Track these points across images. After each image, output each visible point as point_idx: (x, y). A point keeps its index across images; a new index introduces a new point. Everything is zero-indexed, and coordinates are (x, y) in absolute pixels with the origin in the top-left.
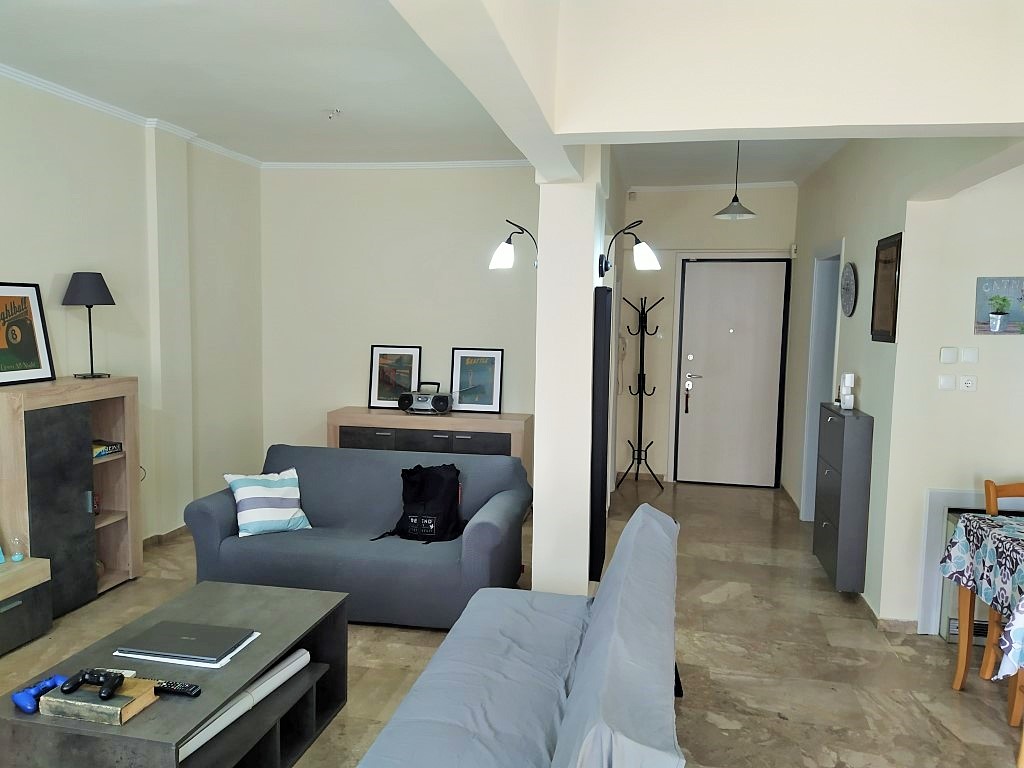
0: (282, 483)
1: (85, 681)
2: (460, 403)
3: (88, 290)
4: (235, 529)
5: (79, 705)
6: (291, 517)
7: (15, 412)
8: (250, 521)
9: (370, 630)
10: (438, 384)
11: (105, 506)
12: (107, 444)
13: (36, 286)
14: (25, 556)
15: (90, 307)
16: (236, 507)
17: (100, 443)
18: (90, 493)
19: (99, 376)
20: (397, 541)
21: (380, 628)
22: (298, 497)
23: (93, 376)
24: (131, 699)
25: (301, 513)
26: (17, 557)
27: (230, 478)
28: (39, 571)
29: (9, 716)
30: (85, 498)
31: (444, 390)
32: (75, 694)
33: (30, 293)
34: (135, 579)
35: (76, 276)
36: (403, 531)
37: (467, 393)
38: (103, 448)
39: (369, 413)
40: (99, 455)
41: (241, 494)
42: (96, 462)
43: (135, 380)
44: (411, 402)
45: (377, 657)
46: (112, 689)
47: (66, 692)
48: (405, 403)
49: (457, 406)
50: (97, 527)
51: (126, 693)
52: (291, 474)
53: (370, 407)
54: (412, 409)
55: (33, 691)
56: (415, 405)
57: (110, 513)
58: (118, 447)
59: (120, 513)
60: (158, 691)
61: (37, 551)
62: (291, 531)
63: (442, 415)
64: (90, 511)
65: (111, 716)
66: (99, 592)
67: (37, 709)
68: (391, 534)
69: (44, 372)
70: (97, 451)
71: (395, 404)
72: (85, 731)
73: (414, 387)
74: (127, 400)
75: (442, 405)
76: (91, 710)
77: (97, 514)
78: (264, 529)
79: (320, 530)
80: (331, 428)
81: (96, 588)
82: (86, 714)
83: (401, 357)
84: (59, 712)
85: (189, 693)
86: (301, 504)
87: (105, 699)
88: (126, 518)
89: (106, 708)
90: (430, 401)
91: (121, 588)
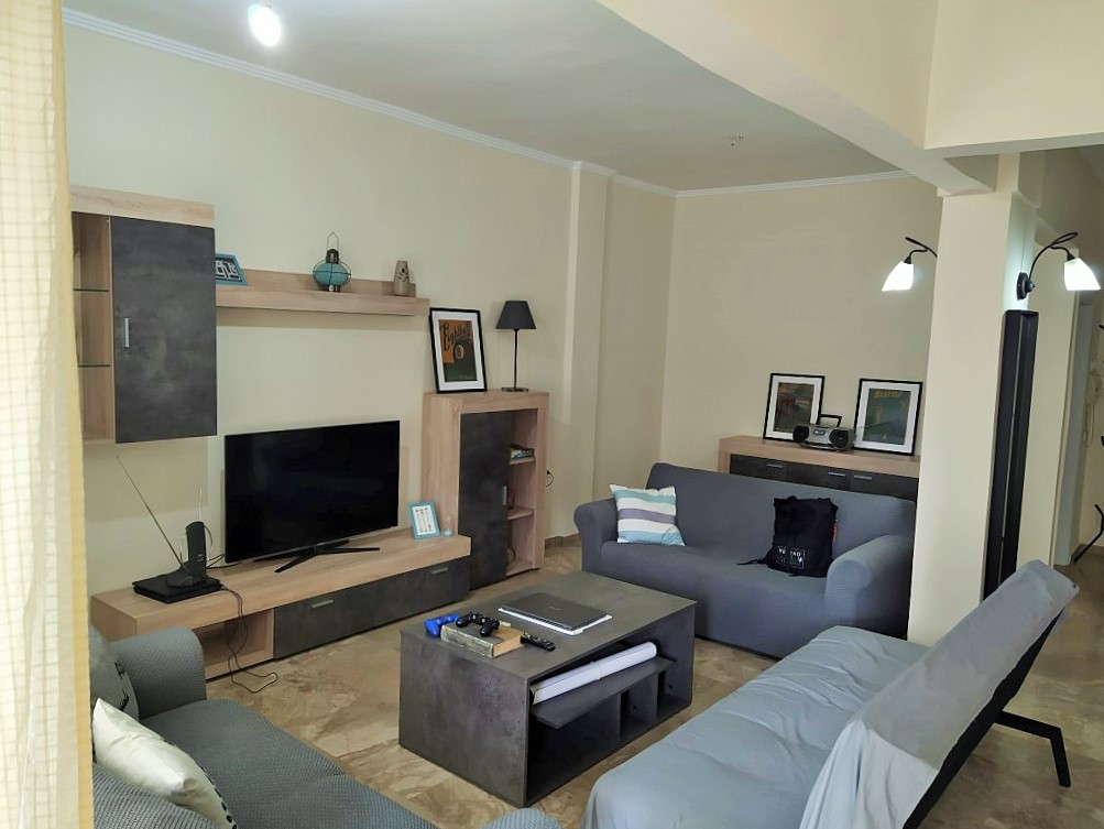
0: (660, 499)
1: (472, 620)
2: (864, 440)
3: (517, 316)
4: (616, 535)
5: (466, 637)
6: (666, 532)
7: (454, 414)
8: (629, 529)
9: (729, 650)
10: (840, 418)
11: (518, 503)
12: (523, 449)
13: (478, 312)
14: (454, 533)
15: (516, 331)
16: (617, 515)
17: (517, 447)
18: (505, 488)
19: (521, 390)
20: (765, 568)
21: (738, 651)
22: (674, 513)
23: (516, 390)
24: (502, 640)
25: (675, 530)
26: (448, 533)
27: (614, 488)
28: (461, 547)
29: (422, 636)
30: (502, 492)
31: (847, 424)
32: (464, 629)
33: (472, 318)
34: (537, 569)
35: (508, 304)
36: (771, 561)
37: (872, 430)
38: (519, 452)
39: (764, 443)
40: (516, 457)
41: (622, 504)
42: (512, 462)
43: (547, 395)
44: (807, 435)
45: (730, 674)
46: (490, 629)
47: (459, 626)
48: (801, 436)
49: (860, 443)
50: (510, 518)
51: (500, 635)
52: (670, 492)
53: (765, 438)
54: (807, 442)
55: (438, 622)
56: (811, 439)
57: (521, 509)
58: (530, 452)
59: (529, 509)
60: (523, 640)
61: (463, 531)
62: (664, 545)
63: (841, 451)
64: (505, 503)
65: (487, 649)
66: (509, 574)
67: (439, 636)
68: (760, 562)
69: (479, 384)
70: (515, 453)
71: (790, 436)
72: (468, 657)
73: (814, 420)
74: (539, 412)
75: (842, 440)
76: (473, 642)
77: (511, 508)
78: (638, 538)
79: (690, 549)
80: (723, 455)
81: (505, 571)
82: (470, 644)
83: (802, 385)
84: (453, 639)
85: (548, 647)
86: (677, 521)
87: (484, 636)
88: (533, 515)
89: (483, 642)
90: (827, 435)
91: (525, 575)
